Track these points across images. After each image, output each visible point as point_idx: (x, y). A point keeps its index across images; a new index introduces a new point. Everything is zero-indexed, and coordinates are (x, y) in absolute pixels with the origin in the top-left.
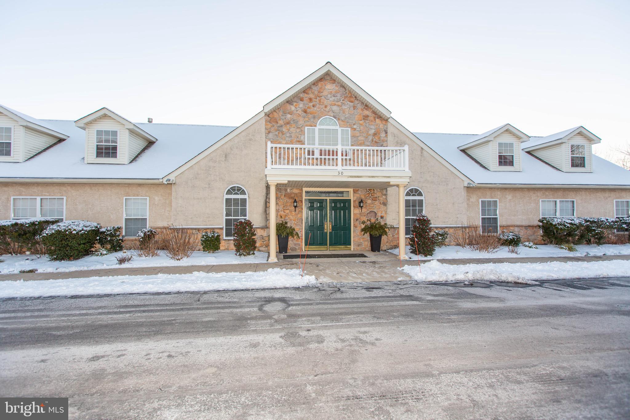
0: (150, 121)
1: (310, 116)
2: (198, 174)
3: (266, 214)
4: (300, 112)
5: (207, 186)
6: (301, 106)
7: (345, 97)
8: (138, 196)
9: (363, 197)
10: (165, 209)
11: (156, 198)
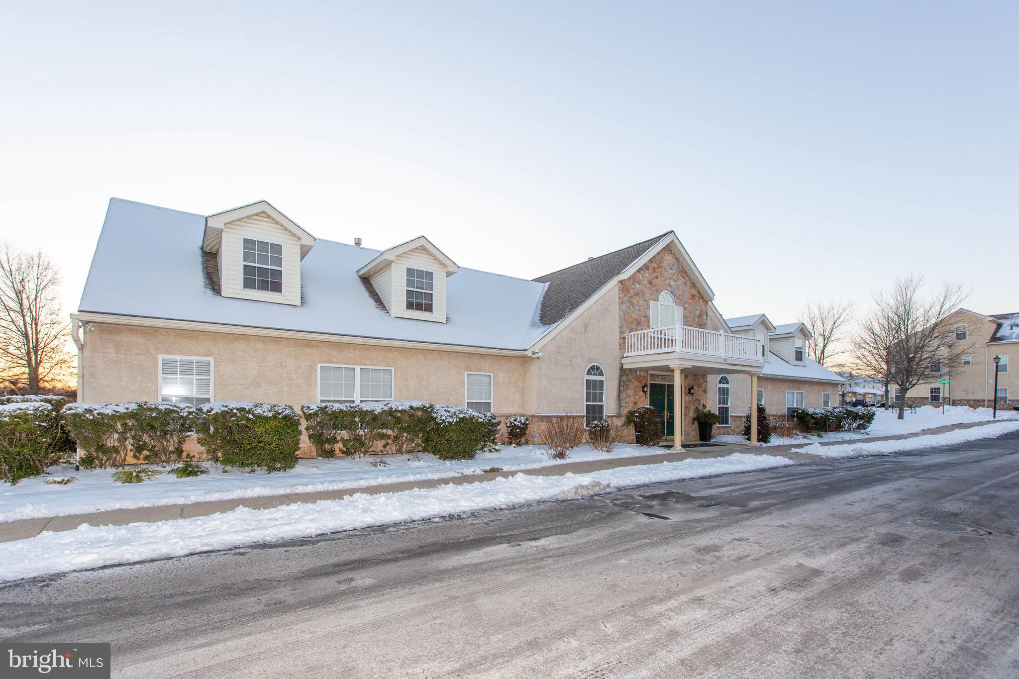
0: (358, 242)
1: (654, 289)
2: (560, 347)
3: (620, 400)
4: (645, 282)
5: (569, 363)
6: (647, 275)
7: (679, 272)
8: (480, 371)
9: (692, 383)
10: (510, 390)
11: (500, 375)
